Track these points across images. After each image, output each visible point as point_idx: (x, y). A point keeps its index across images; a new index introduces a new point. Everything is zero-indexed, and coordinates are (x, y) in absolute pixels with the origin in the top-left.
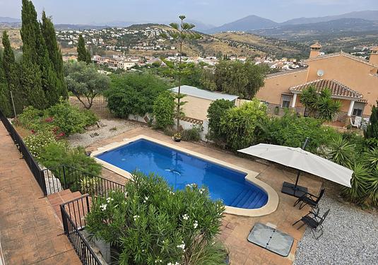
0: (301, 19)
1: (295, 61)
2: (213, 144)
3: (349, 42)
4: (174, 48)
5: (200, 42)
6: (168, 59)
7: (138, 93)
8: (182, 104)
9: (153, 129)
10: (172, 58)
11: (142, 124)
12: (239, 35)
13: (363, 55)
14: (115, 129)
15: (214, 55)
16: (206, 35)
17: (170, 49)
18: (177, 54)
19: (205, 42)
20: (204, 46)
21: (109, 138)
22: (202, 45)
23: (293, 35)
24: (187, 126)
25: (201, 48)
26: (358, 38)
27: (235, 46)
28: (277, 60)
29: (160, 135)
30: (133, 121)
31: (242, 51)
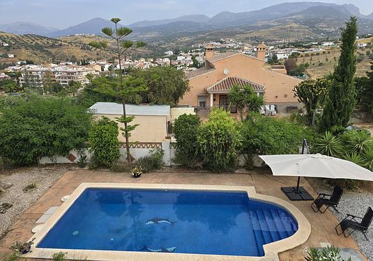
0: (145, 22)
1: (152, 60)
2: (179, 167)
3: (187, 41)
4: (12, 56)
5: (46, 47)
6: (10, 69)
7: (52, 126)
8: (132, 128)
9: (90, 169)
10: (15, 68)
11: (68, 166)
12: (90, 38)
13: (201, 52)
14: (32, 187)
15: (67, 60)
16: (51, 39)
17: (8, 57)
18: (19, 63)
19: (53, 46)
20: (53, 51)
21: (33, 203)
22: (50, 50)
23: (141, 36)
24: (140, 153)
25: (49, 53)
26: (193, 38)
27: (88, 49)
28: (136, 61)
29: (105, 174)
30: (48, 165)
31: (98, 54)
